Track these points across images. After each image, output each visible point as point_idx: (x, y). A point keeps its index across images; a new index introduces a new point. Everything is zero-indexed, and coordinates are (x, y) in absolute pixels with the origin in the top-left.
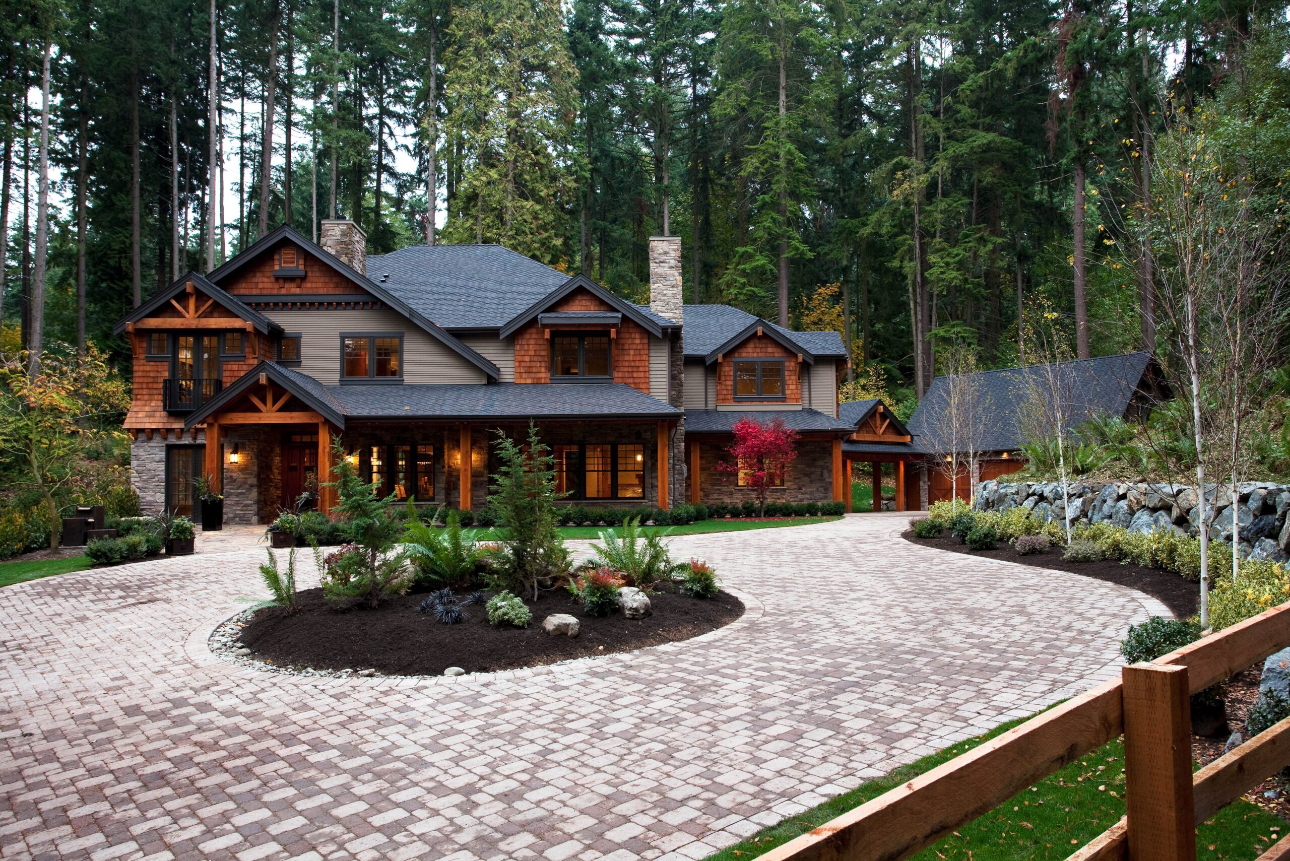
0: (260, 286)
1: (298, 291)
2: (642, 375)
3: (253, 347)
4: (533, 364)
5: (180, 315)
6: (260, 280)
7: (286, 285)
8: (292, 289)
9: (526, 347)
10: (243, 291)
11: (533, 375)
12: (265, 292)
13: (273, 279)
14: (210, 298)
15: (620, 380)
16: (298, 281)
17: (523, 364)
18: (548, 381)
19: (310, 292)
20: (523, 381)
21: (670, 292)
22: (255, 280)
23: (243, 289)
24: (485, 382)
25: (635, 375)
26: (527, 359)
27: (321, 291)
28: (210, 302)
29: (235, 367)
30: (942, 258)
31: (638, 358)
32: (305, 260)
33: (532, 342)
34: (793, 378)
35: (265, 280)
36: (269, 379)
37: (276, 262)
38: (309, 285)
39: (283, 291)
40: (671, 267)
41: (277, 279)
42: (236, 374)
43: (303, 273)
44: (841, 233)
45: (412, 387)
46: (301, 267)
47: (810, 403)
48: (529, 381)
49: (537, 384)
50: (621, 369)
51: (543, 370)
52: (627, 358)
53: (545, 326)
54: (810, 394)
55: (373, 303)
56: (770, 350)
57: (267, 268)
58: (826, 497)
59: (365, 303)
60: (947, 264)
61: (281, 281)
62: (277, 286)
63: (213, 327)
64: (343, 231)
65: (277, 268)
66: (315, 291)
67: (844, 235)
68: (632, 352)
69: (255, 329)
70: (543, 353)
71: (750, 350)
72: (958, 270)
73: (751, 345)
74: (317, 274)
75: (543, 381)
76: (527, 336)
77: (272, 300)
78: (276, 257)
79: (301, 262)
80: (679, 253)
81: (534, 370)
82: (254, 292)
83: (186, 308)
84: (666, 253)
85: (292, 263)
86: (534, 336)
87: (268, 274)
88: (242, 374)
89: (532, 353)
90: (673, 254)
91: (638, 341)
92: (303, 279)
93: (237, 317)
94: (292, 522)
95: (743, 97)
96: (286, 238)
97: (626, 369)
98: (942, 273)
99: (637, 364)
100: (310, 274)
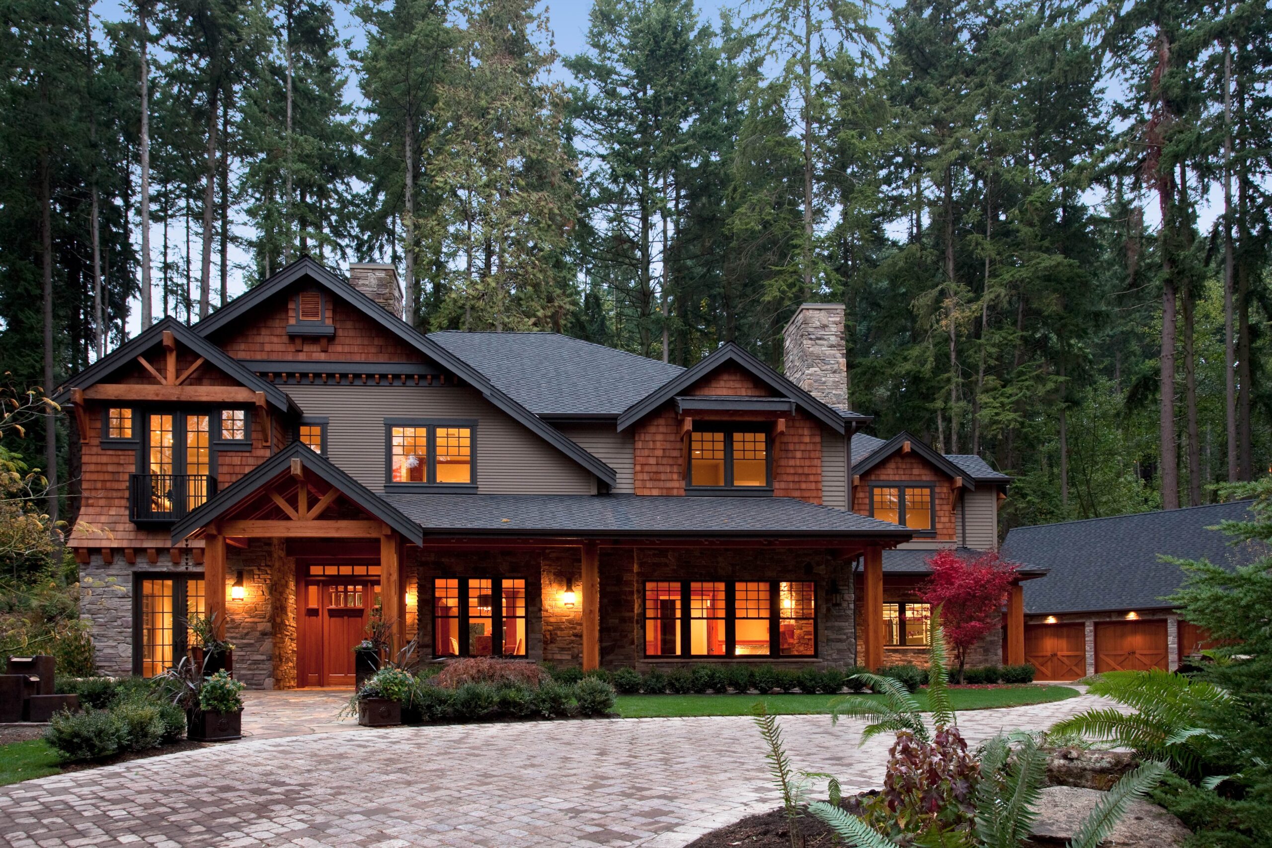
0: (268, 347)
1: (323, 357)
2: (813, 486)
3: (264, 431)
4: (661, 469)
5: (151, 380)
6: (267, 339)
7: (306, 348)
8: (315, 353)
9: (651, 445)
10: (241, 355)
11: (661, 484)
12: (274, 357)
13: (285, 339)
14: (197, 356)
15: (781, 493)
16: (324, 342)
17: (647, 468)
18: (683, 493)
19: (342, 358)
20: (646, 492)
21: (831, 378)
22: (260, 339)
23: (241, 351)
24: (594, 492)
25: (804, 486)
26: (652, 461)
27: (357, 358)
28: (199, 362)
29: (237, 460)
31: (807, 463)
32: (334, 312)
33: (659, 437)
34: (946, 507)
35: (275, 339)
36: (304, 468)
37: (291, 313)
38: (339, 349)
39: (302, 357)
40: (832, 346)
41: (292, 338)
42: (237, 469)
43: (332, 330)
45: (492, 497)
46: (329, 322)
47: (964, 541)
48: (655, 492)
49: (667, 496)
50: (785, 477)
51: (675, 477)
52: (792, 462)
53: (687, 412)
54: (964, 529)
55: (434, 377)
56: (916, 471)
57: (277, 323)
58: (986, 661)
59: (422, 377)
60: (1003, 405)
61: (298, 341)
62: (292, 348)
63: (204, 399)
64: (380, 279)
65: (292, 321)
66: (348, 358)
68: (799, 455)
69: (267, 402)
70: (676, 453)
71: (890, 471)
72: (1015, 411)
73: (892, 465)
74: (351, 333)
75: (675, 492)
76: (653, 429)
77: (284, 368)
78: (291, 306)
79: (329, 314)
80: (841, 327)
81: (663, 477)
82: (259, 357)
83: (162, 370)
84: (824, 327)
85: (316, 315)
86: (662, 429)
87: (278, 331)
88: (247, 470)
89: (659, 453)
90: (833, 329)
91: (807, 439)
92: (331, 339)
93: (240, 384)
94: (402, 683)
95: (769, 210)
96: (307, 277)
97: (791, 478)
98: (997, 414)
99: (806, 471)
100: (340, 333)
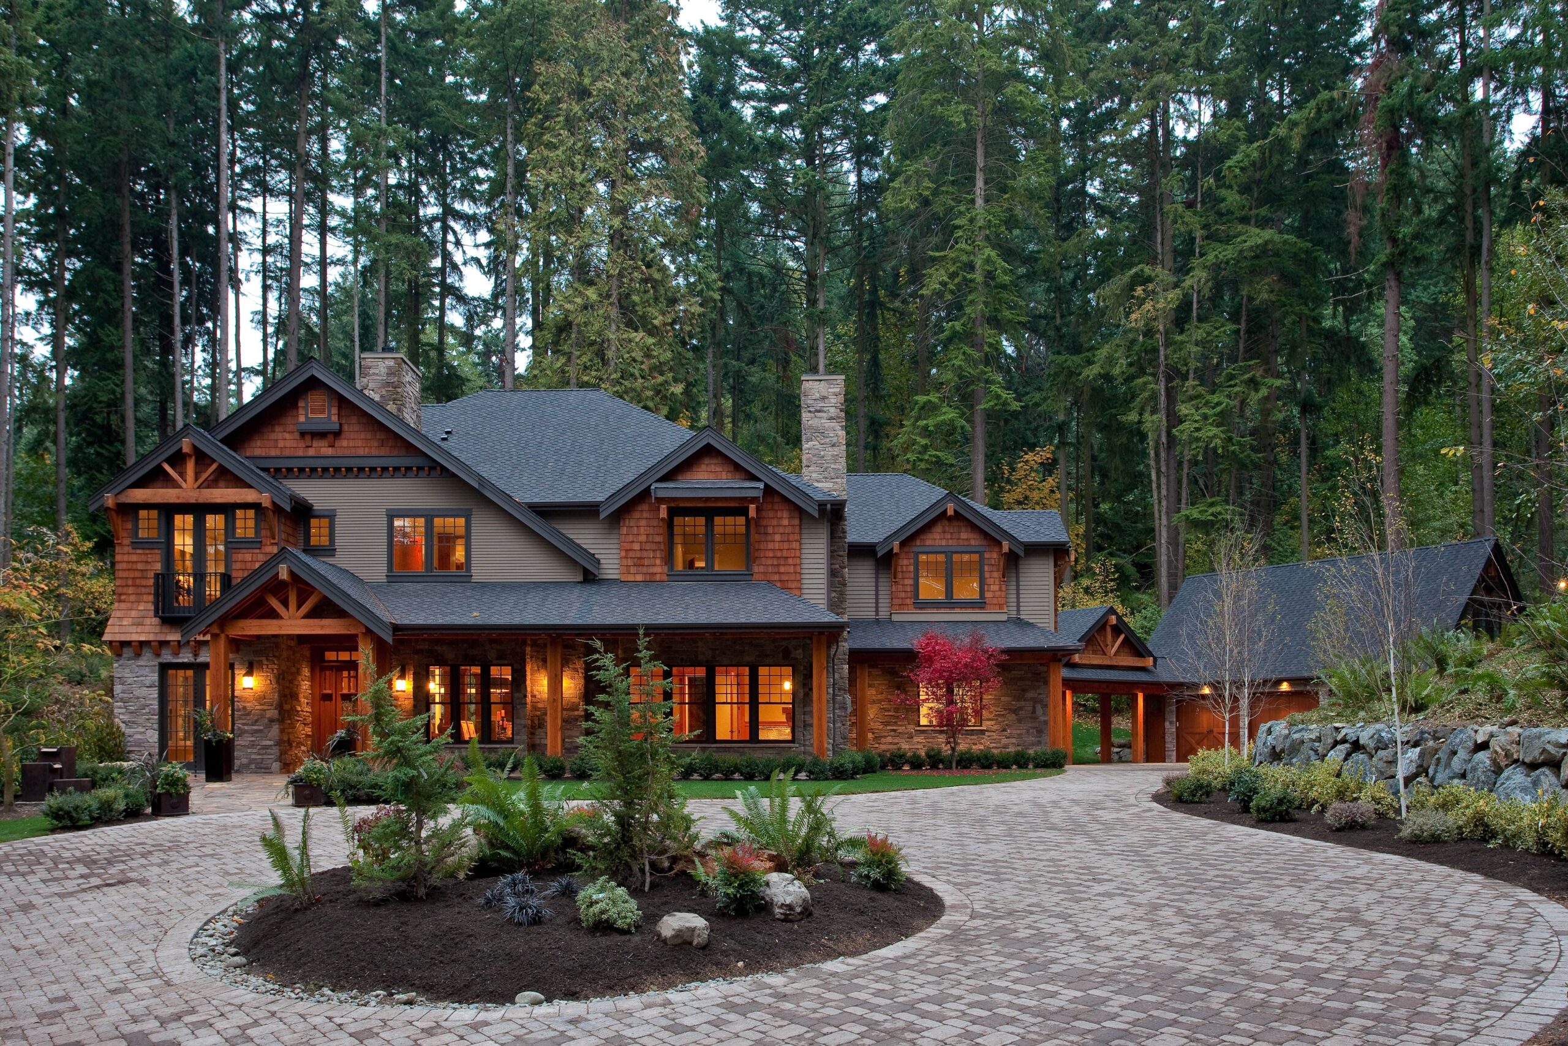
0: (281, 444)
1: (330, 451)
2: (791, 569)
3: (271, 529)
4: (645, 554)
5: (174, 484)
6: (280, 436)
7: (315, 444)
8: (322, 448)
9: (635, 530)
10: (258, 452)
11: (645, 570)
12: (287, 453)
13: (297, 435)
14: (214, 461)
15: (761, 577)
16: (331, 437)
17: (631, 554)
18: (665, 578)
19: (347, 452)
20: (630, 578)
21: (829, 453)
22: (274, 436)
23: (258, 448)
24: (580, 578)
25: (782, 569)
26: (637, 546)
27: (361, 452)
28: (214, 466)
29: (248, 557)
30: (1197, 409)
31: (786, 546)
32: (340, 408)
33: (643, 523)
34: (997, 575)
35: (287, 436)
36: (292, 573)
37: (301, 411)
38: (345, 443)
39: (311, 452)
40: (831, 419)
41: (303, 434)
42: (249, 566)
43: (337, 427)
44: (1056, 374)
45: (484, 585)
46: (335, 418)
47: (1018, 610)
48: (639, 578)
49: (650, 581)
50: (764, 561)
51: (658, 562)
52: (771, 546)
53: (661, 500)
54: (1018, 598)
55: (431, 468)
56: (964, 536)
57: (289, 420)
58: (1039, 743)
59: (420, 469)
60: (1205, 417)
61: (308, 438)
62: (302, 444)
63: (219, 501)
64: (389, 368)
65: (302, 419)
66: (352, 452)
67: (1062, 378)
68: (777, 538)
69: (274, 503)
70: (658, 539)
71: (937, 536)
72: (1218, 426)
73: (938, 529)
74: (356, 428)
75: (658, 578)
76: (637, 515)
77: (295, 464)
78: (301, 404)
79: (334, 411)
80: (841, 399)
81: (646, 562)
82: (273, 453)
83: (182, 474)
84: (823, 398)
85: (323, 412)
86: (645, 515)
87: (290, 428)
88: (257, 565)
89: (643, 538)
90: (833, 400)
91: (785, 522)
92: (337, 434)
93: (250, 487)
95: (926, 183)
96: (313, 377)
97: (769, 562)
98: (1198, 429)
99: (785, 554)
100: (345, 428)
